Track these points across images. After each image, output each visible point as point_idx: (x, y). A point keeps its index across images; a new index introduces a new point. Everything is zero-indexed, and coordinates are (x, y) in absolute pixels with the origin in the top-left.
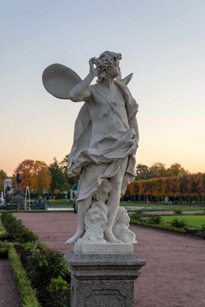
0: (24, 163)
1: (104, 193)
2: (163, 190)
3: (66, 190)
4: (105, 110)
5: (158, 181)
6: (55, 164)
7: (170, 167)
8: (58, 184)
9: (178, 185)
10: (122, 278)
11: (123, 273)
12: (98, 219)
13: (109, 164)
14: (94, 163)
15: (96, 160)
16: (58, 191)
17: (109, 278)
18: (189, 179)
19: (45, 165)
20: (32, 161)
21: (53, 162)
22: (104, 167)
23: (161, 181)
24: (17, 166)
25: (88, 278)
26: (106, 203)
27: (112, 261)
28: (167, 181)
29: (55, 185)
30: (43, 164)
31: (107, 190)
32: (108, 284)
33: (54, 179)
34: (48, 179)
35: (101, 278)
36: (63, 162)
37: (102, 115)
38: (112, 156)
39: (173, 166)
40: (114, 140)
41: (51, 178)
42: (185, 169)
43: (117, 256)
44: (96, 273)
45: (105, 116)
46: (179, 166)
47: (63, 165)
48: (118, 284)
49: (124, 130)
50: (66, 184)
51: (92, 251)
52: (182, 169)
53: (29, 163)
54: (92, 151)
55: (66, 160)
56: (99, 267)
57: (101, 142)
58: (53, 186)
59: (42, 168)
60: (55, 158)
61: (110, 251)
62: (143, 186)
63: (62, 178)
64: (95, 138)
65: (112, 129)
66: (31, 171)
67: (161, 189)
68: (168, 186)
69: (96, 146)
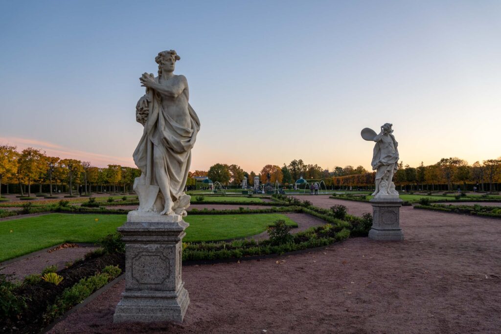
0: (266, 167)
1: (386, 176)
2: (355, 182)
3: (292, 183)
4: (387, 145)
5: (352, 177)
6: (285, 167)
7: (356, 168)
8: (287, 180)
9: (365, 179)
10: (395, 207)
11: (396, 205)
12: (384, 186)
13: (389, 165)
14: (384, 165)
15: (385, 164)
16: (287, 184)
17: (390, 207)
18: (372, 175)
19: (279, 168)
20: (271, 166)
21: (284, 166)
22: (387, 166)
23: (354, 177)
24: (262, 169)
25: (383, 207)
26: (387, 180)
27: (392, 201)
28: (358, 177)
29: (285, 180)
30: (278, 167)
31: (388, 175)
32: (390, 209)
33: (284, 176)
34: (281, 176)
35: (388, 207)
36: (289, 166)
37: (385, 147)
38: (390, 162)
39: (358, 168)
40: (391, 156)
41: (283, 176)
42: (366, 169)
43: (393, 199)
44: (386, 205)
45: (387, 147)
46: (362, 167)
47: (289, 168)
48: (394, 209)
49: (394, 152)
50: (292, 179)
51: (384, 197)
52: (364, 169)
53: (269, 167)
54: (383, 161)
55: (291, 165)
56: (387, 203)
57: (386, 157)
58: (284, 181)
59: (277, 170)
60: (285, 164)
61: (391, 197)
62: (342, 180)
63: (290, 176)
64: (383, 156)
65: (389, 152)
66: (271, 172)
67: (354, 181)
68: (359, 180)
69: (384, 159)
